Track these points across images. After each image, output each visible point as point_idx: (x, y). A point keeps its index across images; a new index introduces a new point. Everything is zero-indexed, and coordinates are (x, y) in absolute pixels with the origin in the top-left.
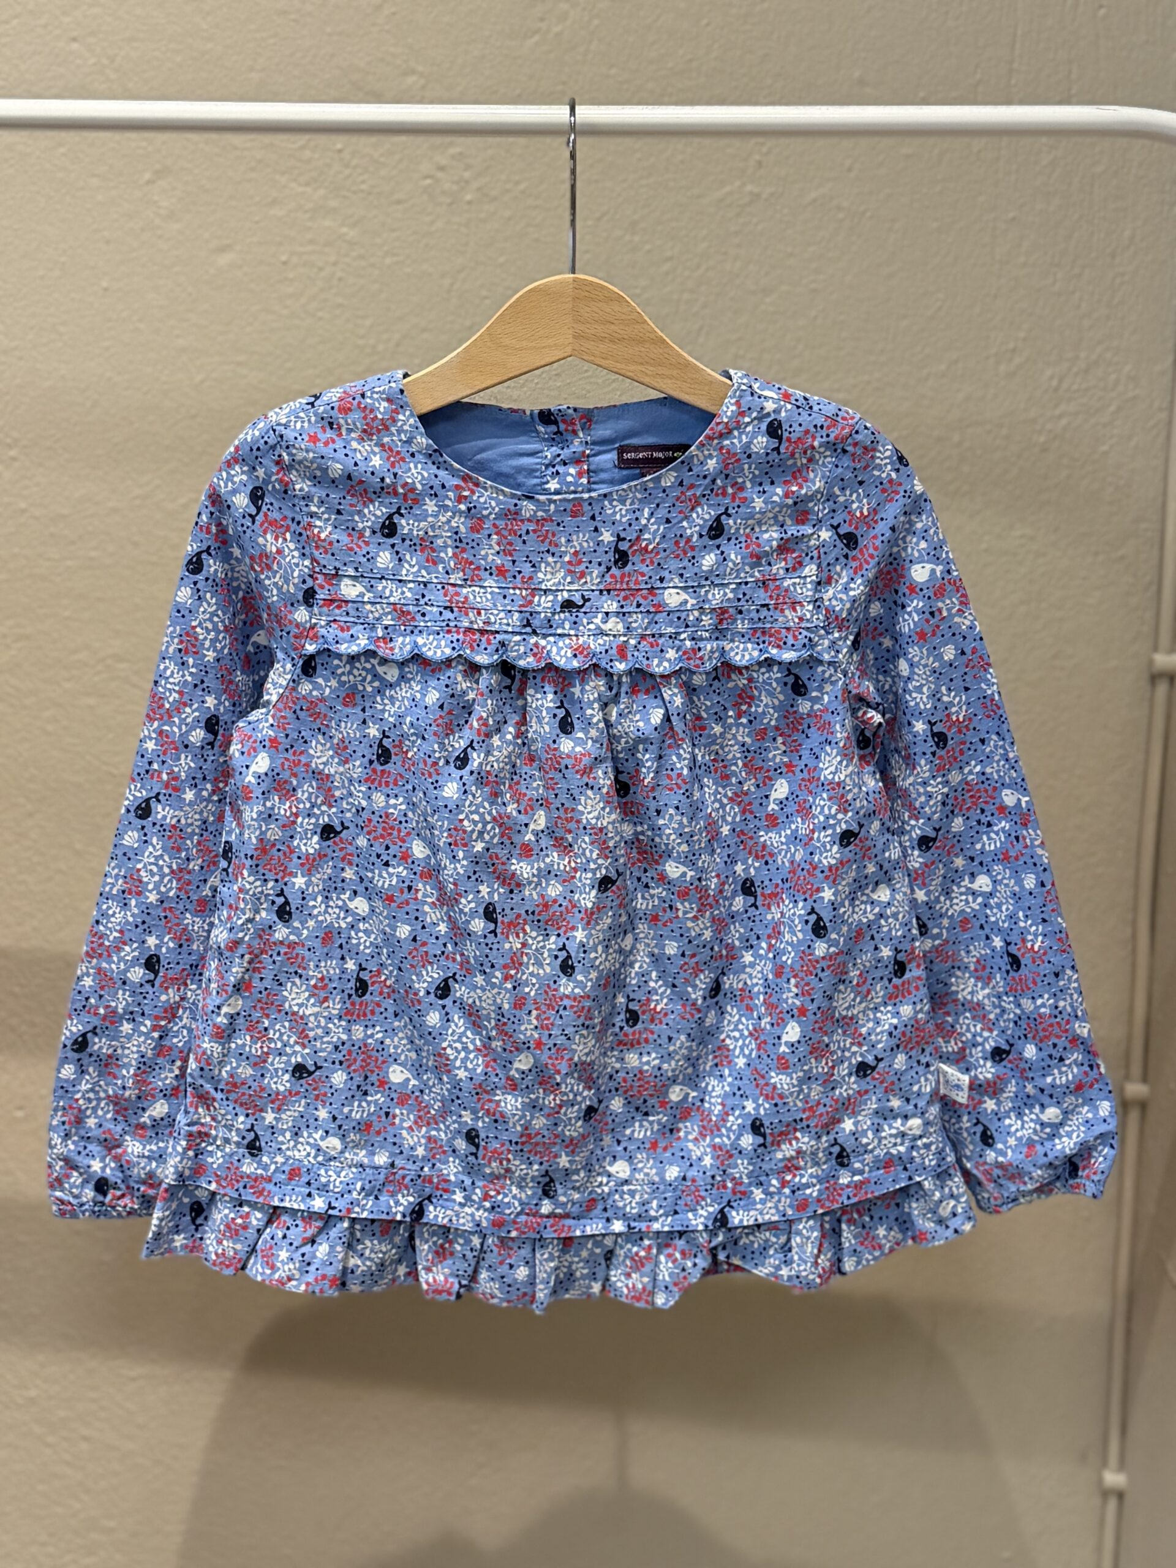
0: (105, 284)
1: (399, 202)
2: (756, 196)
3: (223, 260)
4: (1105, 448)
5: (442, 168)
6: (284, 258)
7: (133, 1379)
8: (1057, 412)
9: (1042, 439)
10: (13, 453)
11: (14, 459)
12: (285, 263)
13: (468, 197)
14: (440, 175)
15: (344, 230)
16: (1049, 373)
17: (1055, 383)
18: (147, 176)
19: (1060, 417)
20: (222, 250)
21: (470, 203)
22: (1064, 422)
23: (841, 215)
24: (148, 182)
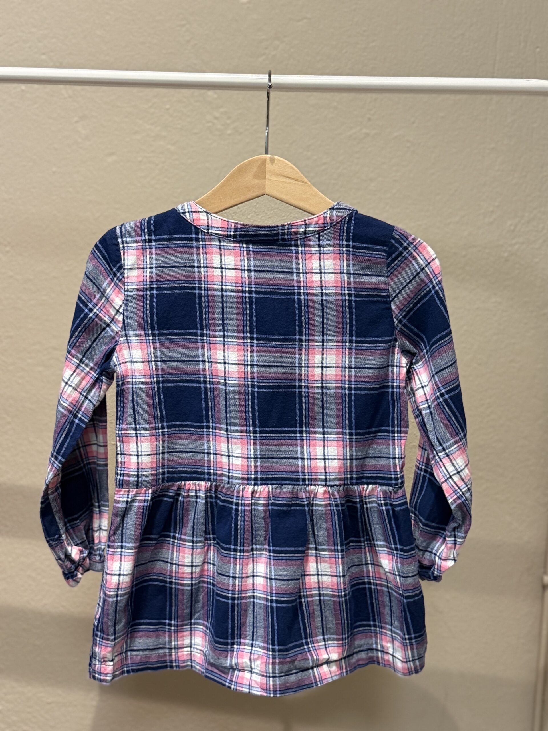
0: (54, 169)
1: (195, 134)
2: (367, 135)
3: (110, 159)
4: (537, 260)
5: (216, 118)
6: (140, 159)
7: (49, 703)
8: (514, 242)
9: (506, 255)
10: (8, 249)
11: (7, 252)
12: (140, 162)
13: (229, 132)
14: (216, 121)
15: (169, 146)
16: (509, 223)
17: (512, 228)
18: (76, 119)
19: (515, 244)
20: (111, 154)
21: (230, 135)
22: (517, 247)
23: (409, 145)
24: (77, 122)
